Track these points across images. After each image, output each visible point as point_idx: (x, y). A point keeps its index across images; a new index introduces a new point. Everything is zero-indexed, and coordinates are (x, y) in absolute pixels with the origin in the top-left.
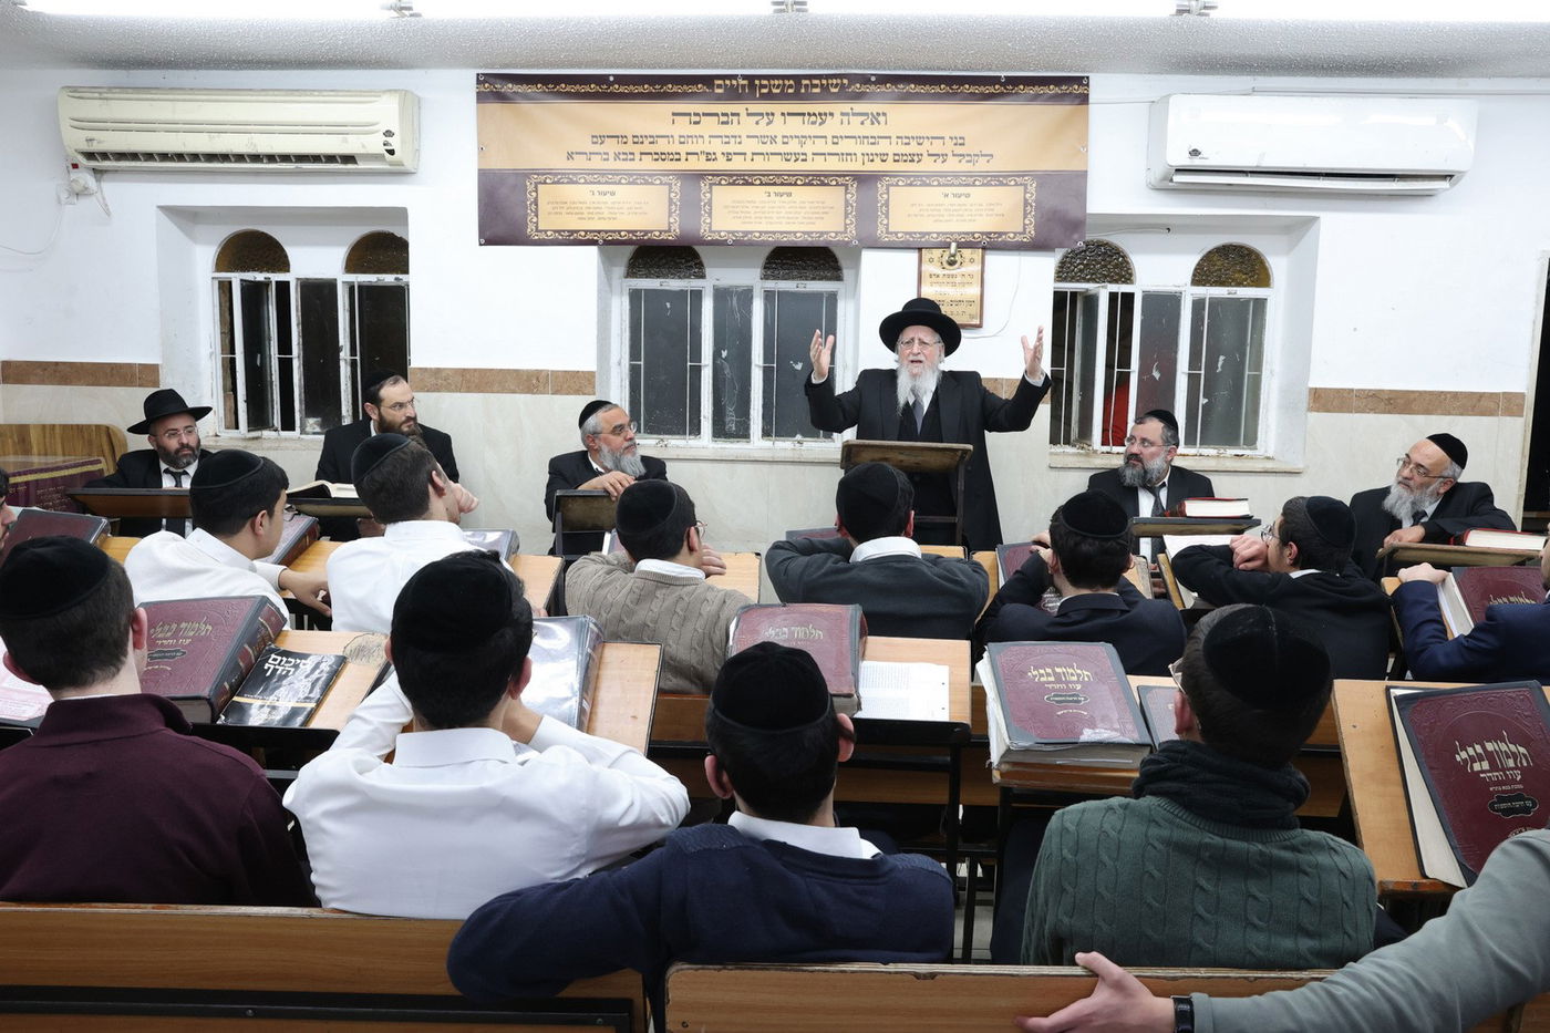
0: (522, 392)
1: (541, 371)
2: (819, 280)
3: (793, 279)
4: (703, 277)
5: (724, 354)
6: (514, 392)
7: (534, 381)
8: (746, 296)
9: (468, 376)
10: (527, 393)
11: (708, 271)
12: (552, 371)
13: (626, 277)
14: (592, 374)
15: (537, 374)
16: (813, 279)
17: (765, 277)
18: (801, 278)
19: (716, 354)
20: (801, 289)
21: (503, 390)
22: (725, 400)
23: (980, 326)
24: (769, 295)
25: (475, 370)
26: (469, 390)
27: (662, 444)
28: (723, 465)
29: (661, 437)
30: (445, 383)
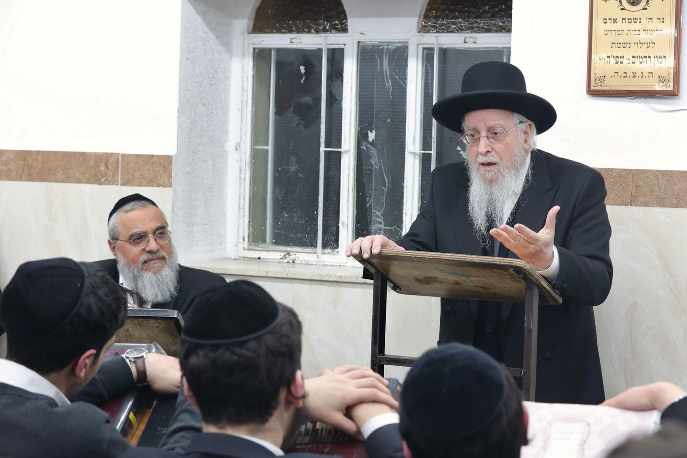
0: (89, 182)
1: (111, 154)
2: (496, 31)
3: (460, 30)
4: (345, 30)
5: (372, 136)
6: (79, 181)
7: (102, 168)
8: (399, 55)
9: (30, 160)
10: (95, 182)
11: (351, 22)
12: (123, 155)
13: (250, 33)
14: (168, 159)
15: (105, 158)
16: (489, 31)
17: (423, 29)
18: (471, 29)
19: (362, 136)
20: (470, 45)
21: (68, 178)
22: (371, 201)
23: (673, 94)
24: (428, 54)
25: (38, 153)
26: (30, 179)
27: (290, 259)
28: (325, 288)
29: (289, 249)
30: (5, 168)
